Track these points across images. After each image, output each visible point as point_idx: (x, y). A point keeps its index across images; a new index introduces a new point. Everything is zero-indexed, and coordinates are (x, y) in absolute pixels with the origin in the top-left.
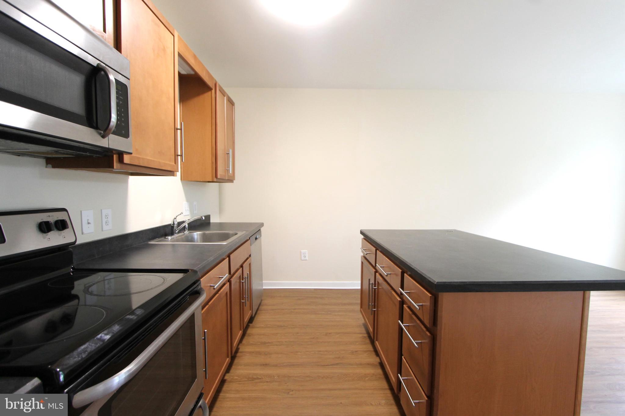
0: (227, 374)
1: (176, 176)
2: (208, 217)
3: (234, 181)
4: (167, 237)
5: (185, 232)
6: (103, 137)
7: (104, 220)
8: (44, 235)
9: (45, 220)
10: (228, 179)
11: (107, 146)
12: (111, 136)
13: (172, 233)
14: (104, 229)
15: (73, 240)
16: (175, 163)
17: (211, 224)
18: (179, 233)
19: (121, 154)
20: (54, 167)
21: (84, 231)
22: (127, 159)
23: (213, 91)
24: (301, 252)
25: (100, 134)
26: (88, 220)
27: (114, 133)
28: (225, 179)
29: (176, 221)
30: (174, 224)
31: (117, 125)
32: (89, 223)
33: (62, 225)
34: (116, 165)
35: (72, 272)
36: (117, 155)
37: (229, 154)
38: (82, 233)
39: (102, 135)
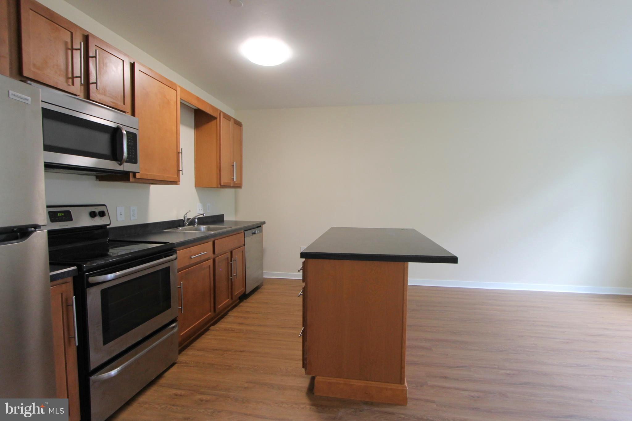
0: (212, 327)
1: (179, 184)
2: (222, 216)
3: (242, 187)
4: (178, 228)
5: (195, 226)
6: (120, 165)
7: (132, 213)
8: (92, 218)
9: (93, 211)
10: (234, 185)
11: (123, 170)
12: (125, 164)
13: (183, 225)
14: (132, 219)
15: (109, 223)
16: (177, 176)
17: (225, 222)
18: (189, 225)
19: (134, 174)
20: (100, 181)
21: (118, 220)
22: (138, 176)
23: (218, 119)
24: (300, 248)
25: (118, 163)
26: (121, 213)
27: (127, 162)
28: (231, 186)
29: (186, 216)
30: (185, 219)
31: (128, 157)
32: (121, 215)
33: (102, 214)
34: (131, 179)
35: (108, 242)
36: (132, 174)
37: (234, 166)
38: (117, 221)
39: (120, 164)
